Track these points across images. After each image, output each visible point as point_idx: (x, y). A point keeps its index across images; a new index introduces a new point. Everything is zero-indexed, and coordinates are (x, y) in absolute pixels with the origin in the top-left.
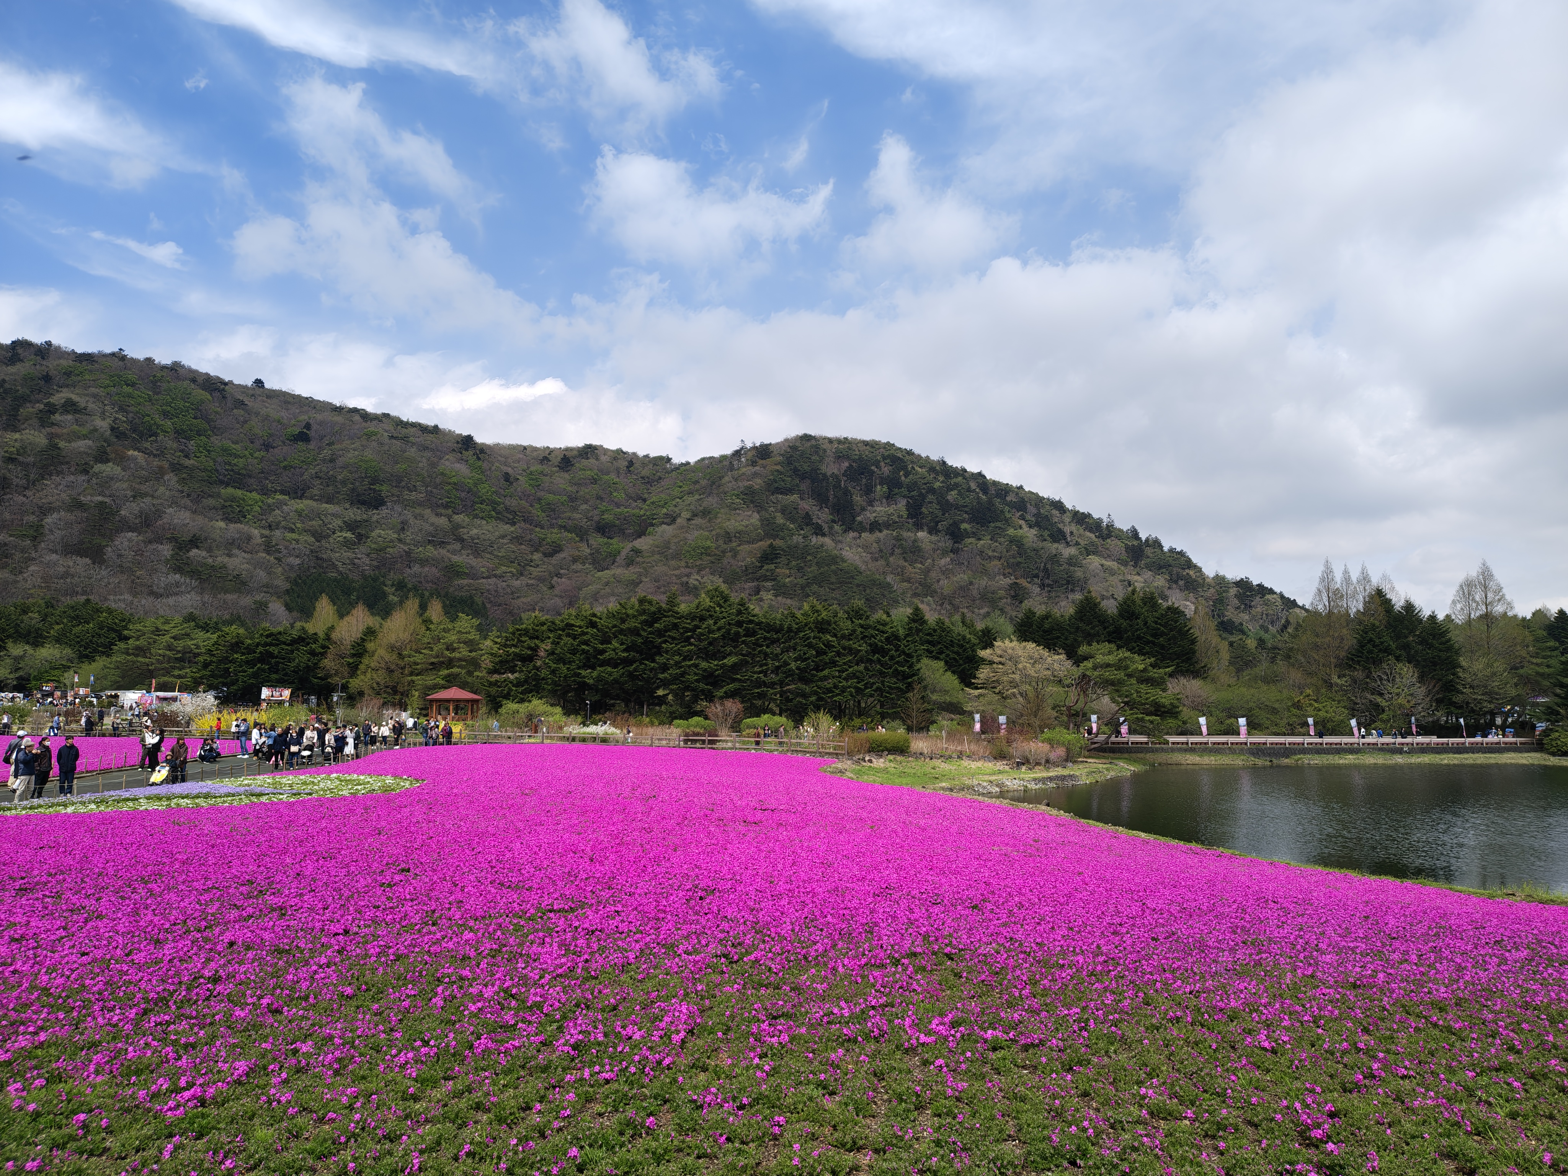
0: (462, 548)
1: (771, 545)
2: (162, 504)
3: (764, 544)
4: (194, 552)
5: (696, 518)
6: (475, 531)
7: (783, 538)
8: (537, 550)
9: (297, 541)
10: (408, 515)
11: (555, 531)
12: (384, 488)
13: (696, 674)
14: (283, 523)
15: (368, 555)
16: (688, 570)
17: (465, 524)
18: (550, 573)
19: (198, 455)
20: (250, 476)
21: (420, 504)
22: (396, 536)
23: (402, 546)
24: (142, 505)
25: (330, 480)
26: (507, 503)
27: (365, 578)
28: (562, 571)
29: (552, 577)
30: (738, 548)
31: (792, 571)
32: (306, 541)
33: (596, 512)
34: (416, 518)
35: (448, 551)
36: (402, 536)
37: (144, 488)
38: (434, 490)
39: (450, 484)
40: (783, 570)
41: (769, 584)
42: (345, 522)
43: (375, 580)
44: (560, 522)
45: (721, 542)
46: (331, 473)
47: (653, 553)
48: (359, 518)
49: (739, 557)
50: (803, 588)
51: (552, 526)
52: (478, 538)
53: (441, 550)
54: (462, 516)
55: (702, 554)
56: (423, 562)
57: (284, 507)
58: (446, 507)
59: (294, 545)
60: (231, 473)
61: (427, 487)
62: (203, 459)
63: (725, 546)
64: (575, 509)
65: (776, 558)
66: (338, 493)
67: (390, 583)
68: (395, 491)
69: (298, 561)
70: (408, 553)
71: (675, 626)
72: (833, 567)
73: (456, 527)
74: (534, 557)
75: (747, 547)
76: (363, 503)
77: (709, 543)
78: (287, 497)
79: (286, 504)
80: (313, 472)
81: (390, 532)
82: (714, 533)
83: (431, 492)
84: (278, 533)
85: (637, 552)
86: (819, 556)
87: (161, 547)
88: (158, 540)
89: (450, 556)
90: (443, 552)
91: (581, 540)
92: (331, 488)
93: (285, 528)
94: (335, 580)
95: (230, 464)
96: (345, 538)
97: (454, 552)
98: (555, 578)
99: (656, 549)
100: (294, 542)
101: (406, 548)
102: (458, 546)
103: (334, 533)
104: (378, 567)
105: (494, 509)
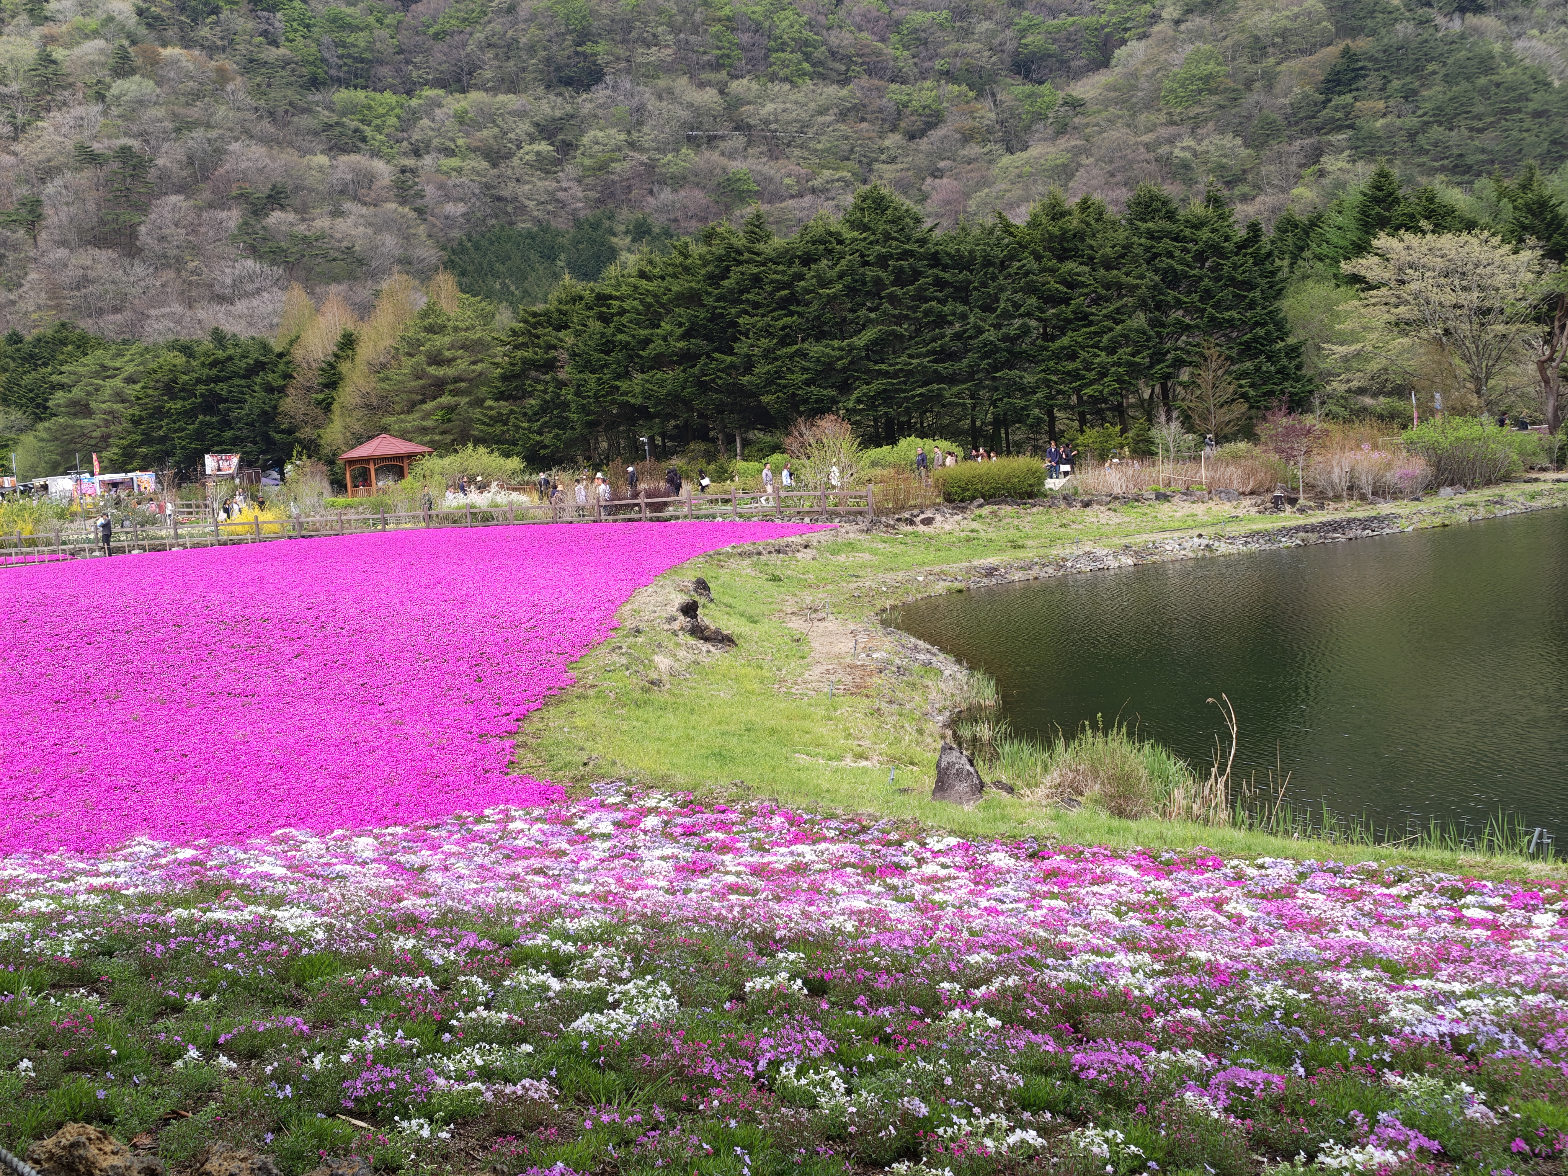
0: (749, 144)
1: (1346, 53)
2: (221, 137)
3: (1331, 53)
4: (276, 217)
5: (1190, 16)
6: (770, 107)
7: (1373, 33)
8: (894, 129)
9: (459, 171)
10: (647, 95)
11: (928, 84)
12: (601, 47)
13: (805, 370)
14: (435, 142)
15: (579, 181)
16: (1172, 130)
17: (751, 97)
18: (920, 169)
19: (291, 37)
20: (381, 62)
21: (668, 69)
22: (623, 136)
23: (637, 155)
24: (191, 143)
25: (509, 48)
26: (834, 38)
27: (578, 223)
28: (942, 164)
29: (924, 179)
30: (1278, 69)
31: (1392, 102)
32: (473, 169)
33: (1009, 33)
34: (660, 98)
35: (723, 154)
36: (635, 135)
37: (195, 112)
38: (693, 38)
39: (720, 20)
40: (1370, 104)
41: (1340, 138)
42: (537, 125)
43: (595, 226)
44: (938, 64)
45: (1242, 61)
46: (510, 33)
47: (1106, 103)
48: (558, 114)
49: (1278, 89)
50: (1412, 136)
51: (923, 75)
52: (777, 121)
53: (707, 154)
54: (745, 81)
55: (1200, 92)
56: (677, 182)
57: (437, 111)
58: (717, 66)
59: (455, 179)
60: (349, 61)
61: (677, 35)
62: (300, 42)
63: (1252, 68)
64: (966, 34)
65: (1356, 78)
66: (524, 70)
67: (623, 228)
68: (621, 51)
69: (461, 208)
70: (650, 167)
71: (757, 280)
72: (1482, 81)
73: (734, 104)
74: (887, 143)
75: (1297, 64)
76: (568, 82)
77: (1211, 67)
78: (441, 92)
79: (440, 106)
80: (481, 36)
81: (613, 131)
82: (1229, 42)
83: (687, 42)
84: (428, 160)
85: (1075, 105)
86: (1450, 61)
87: (222, 215)
88: (221, 202)
89: (724, 161)
90: (712, 157)
91: (980, 94)
92: (511, 63)
93: (440, 151)
94: (530, 236)
95: (344, 45)
96: (538, 153)
97: (731, 156)
98: (929, 180)
99: (1112, 94)
100: (454, 174)
101: (644, 158)
102: (738, 141)
103: (519, 147)
104: (600, 201)
105: (807, 57)
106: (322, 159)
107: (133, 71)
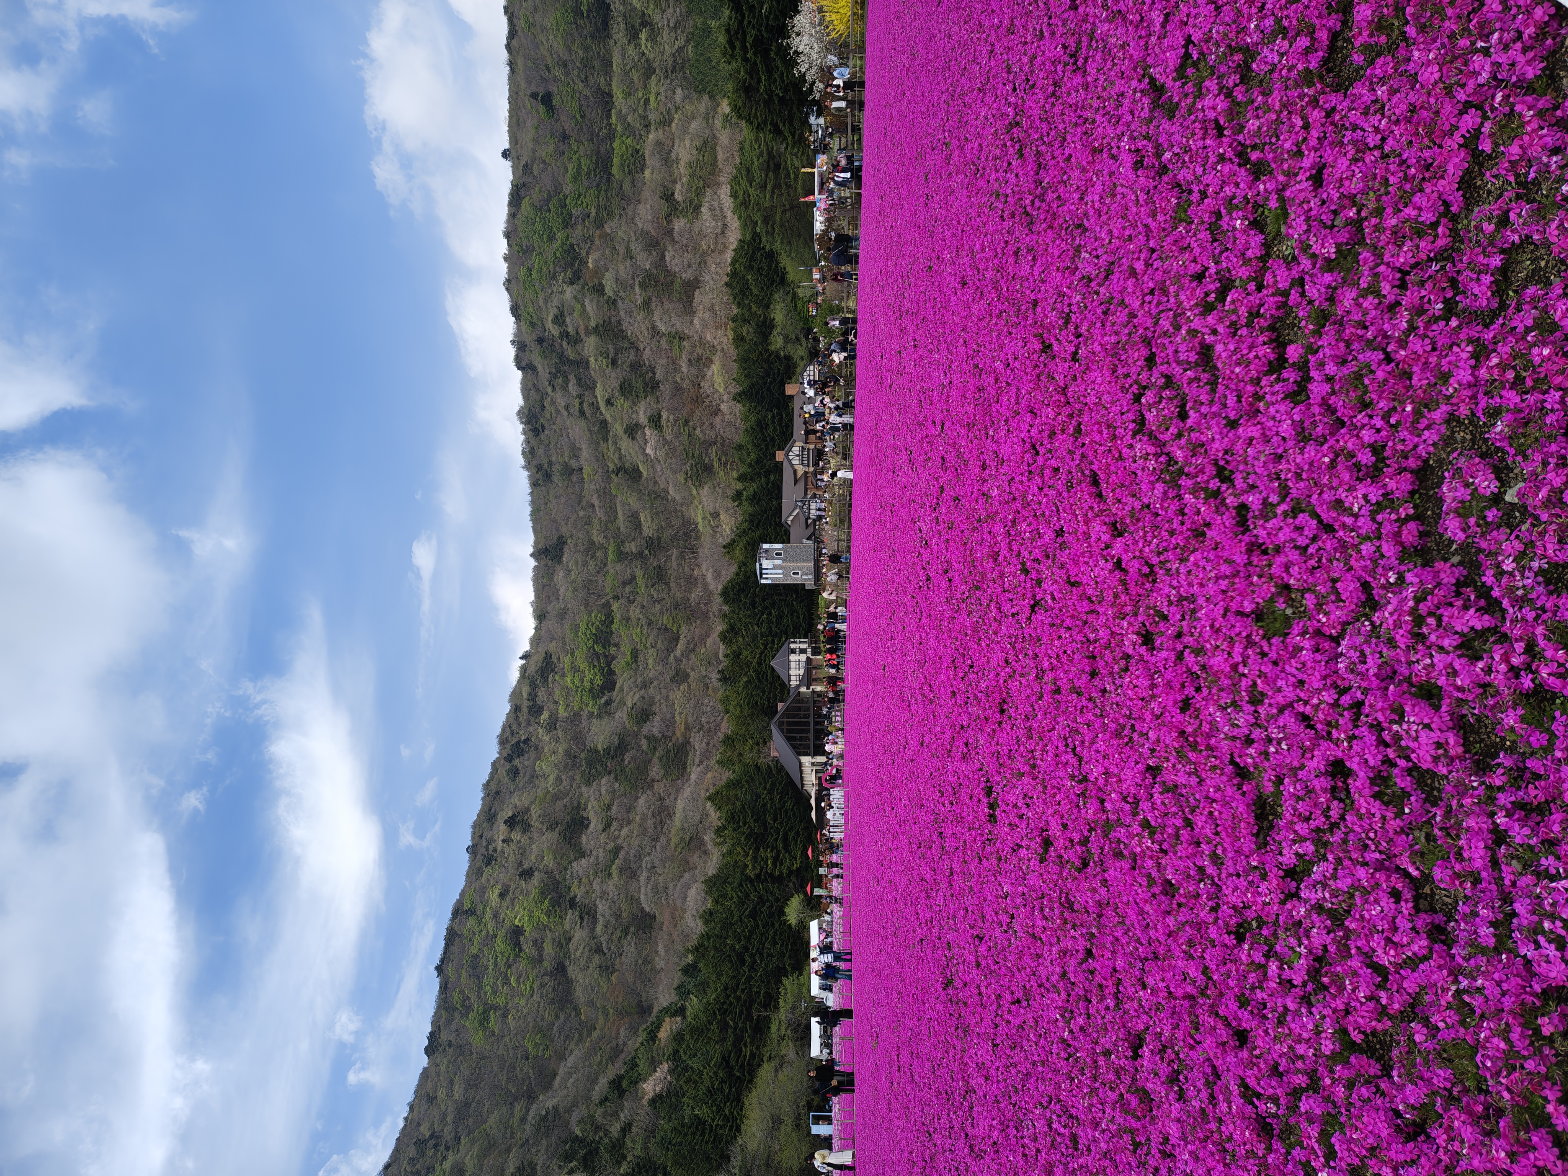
2: (635, 233)
14: (641, 112)
15: (663, 11)
19: (585, 204)
20: (598, 152)
24: (638, 250)
27: (690, 12)
32: (656, 85)
37: (622, 250)
42: (629, 42)
48: (623, 26)
60: (598, 170)
62: (588, 200)
66: (598, 53)
69: (679, 91)
76: (606, 25)
78: (613, 111)
79: (621, 111)
80: (581, 85)
84: (651, 116)
92: (595, 63)
93: (645, 110)
96: (647, 40)
100: (659, 98)
106: (647, 173)
107: (601, 284)
